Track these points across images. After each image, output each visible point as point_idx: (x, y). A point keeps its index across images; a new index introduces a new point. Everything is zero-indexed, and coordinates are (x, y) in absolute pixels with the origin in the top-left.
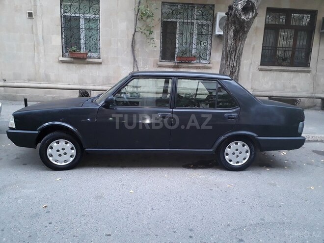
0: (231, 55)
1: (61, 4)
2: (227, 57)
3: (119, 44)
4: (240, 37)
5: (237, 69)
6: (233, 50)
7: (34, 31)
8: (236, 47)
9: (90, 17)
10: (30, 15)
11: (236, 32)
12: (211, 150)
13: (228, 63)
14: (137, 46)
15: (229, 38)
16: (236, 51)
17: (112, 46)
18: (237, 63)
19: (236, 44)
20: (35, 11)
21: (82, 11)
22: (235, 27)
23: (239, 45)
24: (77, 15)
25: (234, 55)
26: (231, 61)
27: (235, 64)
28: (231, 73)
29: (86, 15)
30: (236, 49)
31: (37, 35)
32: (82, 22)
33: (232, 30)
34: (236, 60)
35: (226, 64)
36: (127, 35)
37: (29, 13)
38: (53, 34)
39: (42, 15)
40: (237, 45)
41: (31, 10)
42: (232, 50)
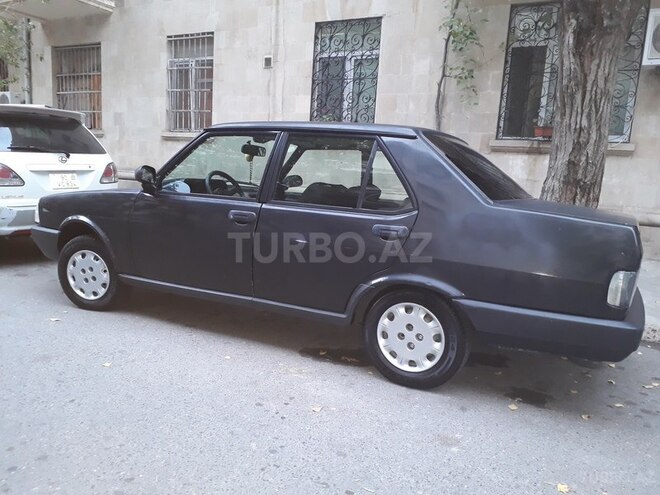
0: (572, 96)
1: (316, 37)
2: (564, 105)
3: (411, 106)
4: (592, 46)
5: (594, 136)
6: (577, 85)
7: (271, 92)
8: (586, 76)
9: (362, 56)
10: (268, 62)
11: (581, 35)
12: (343, 316)
13: (566, 120)
14: (449, 108)
15: (565, 52)
16: (585, 87)
17: (397, 111)
18: (589, 120)
19: (582, 65)
20: (276, 55)
21: (350, 45)
22: (577, 20)
23: (594, 67)
24: (340, 55)
25: (579, 97)
26: (574, 114)
27: (585, 123)
28: (573, 149)
29: (357, 53)
30: (586, 81)
31: (274, 96)
32: (349, 66)
33: (570, 30)
34: (586, 111)
35: (562, 123)
36: (429, 84)
37: (266, 59)
38: (298, 94)
39: (285, 60)
40: (586, 68)
41: (270, 54)
42: (573, 83)
